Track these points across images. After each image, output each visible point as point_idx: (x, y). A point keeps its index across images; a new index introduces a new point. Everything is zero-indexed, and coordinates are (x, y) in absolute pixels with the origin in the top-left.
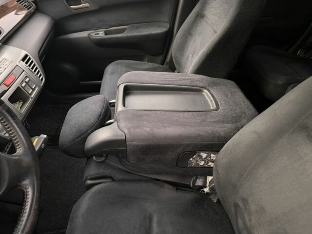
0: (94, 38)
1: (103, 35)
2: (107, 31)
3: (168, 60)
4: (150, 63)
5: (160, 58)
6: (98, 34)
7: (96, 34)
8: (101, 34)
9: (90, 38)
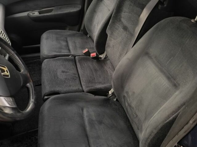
0: (32, 16)
1: (38, 14)
2: (40, 11)
3: (82, 28)
4: (70, 31)
5: (77, 27)
6: (34, 14)
7: (33, 14)
8: (36, 14)
9: (29, 16)
